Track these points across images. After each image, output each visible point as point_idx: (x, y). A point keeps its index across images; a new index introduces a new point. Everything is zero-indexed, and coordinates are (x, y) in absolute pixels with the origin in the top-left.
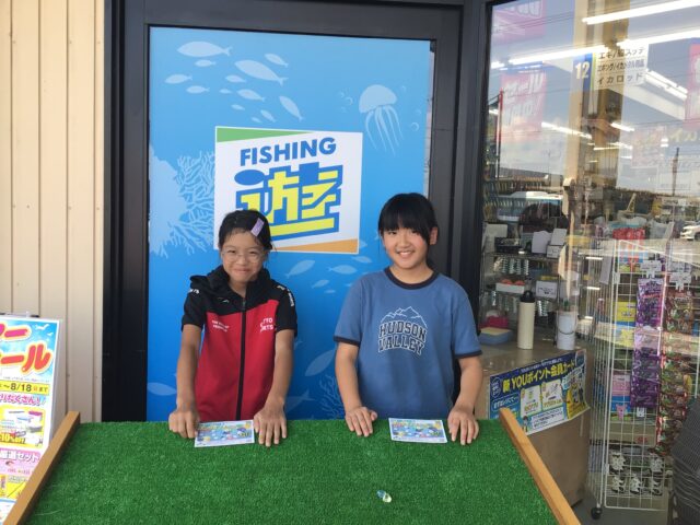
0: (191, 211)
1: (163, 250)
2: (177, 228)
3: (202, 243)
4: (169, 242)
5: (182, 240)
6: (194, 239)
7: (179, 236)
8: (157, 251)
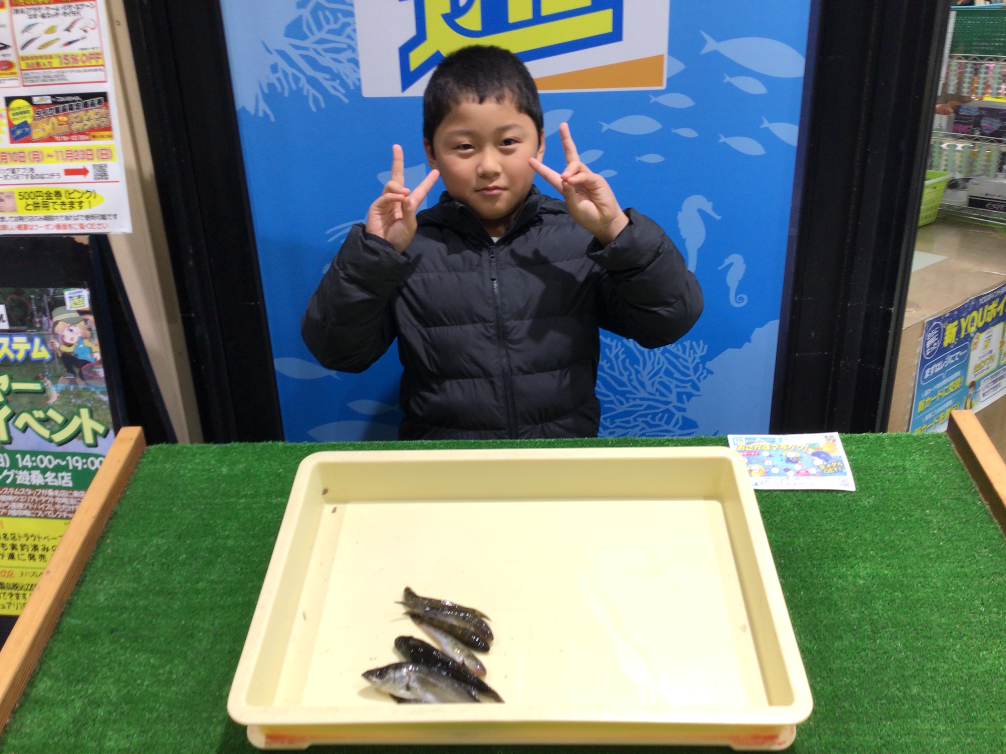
0: (306, 13)
1: (263, 106)
2: (283, 54)
3: (336, 84)
4: (271, 86)
5: (297, 80)
6: (320, 76)
7: (290, 70)
8: (251, 108)
